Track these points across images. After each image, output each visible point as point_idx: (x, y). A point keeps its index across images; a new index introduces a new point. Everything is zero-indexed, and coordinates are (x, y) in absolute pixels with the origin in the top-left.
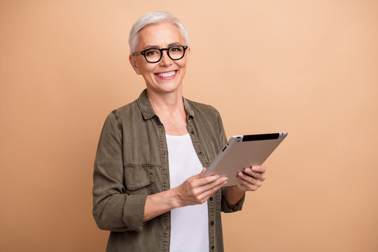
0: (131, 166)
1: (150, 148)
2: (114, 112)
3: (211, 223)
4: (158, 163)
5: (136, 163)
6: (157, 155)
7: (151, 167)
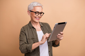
0: (29, 39)
1: (33, 34)
2: (23, 27)
3: (49, 51)
4: (36, 38)
5: (30, 38)
6: (35, 36)
7: (34, 39)
